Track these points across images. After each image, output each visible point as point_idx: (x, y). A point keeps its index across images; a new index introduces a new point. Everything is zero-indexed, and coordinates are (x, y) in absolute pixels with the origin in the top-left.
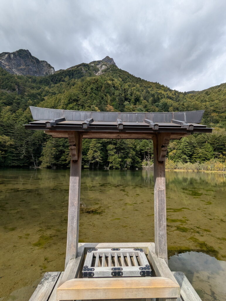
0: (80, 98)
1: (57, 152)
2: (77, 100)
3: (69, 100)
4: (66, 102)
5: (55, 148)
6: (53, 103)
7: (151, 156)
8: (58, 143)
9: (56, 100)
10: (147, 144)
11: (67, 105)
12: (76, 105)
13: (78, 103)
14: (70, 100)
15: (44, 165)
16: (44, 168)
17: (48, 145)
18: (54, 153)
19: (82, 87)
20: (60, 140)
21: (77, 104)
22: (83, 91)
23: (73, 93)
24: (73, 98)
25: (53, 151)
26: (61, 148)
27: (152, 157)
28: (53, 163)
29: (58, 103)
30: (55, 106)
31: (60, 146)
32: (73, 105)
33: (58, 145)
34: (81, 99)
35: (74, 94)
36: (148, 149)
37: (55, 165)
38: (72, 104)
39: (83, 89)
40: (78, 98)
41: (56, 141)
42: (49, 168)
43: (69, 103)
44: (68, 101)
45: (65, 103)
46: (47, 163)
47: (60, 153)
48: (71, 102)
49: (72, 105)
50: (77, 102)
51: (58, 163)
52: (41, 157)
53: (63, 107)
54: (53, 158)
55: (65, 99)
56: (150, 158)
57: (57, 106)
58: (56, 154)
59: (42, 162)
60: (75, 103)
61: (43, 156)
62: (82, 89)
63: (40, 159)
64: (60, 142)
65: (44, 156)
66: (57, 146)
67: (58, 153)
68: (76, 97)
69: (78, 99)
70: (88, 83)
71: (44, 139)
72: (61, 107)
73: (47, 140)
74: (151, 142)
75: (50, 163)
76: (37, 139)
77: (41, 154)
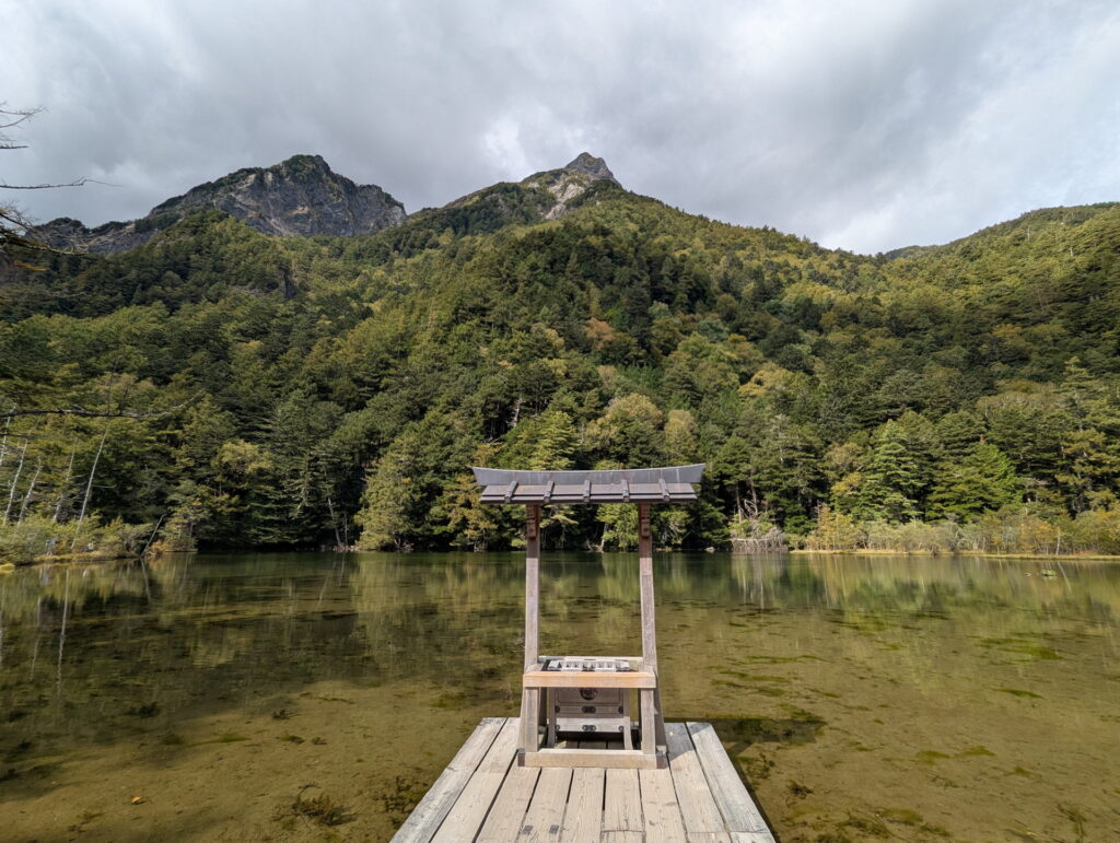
0: (494, 300)
1: (415, 492)
2: (484, 309)
3: (456, 312)
4: (446, 315)
5: (409, 479)
6: (401, 324)
7: (760, 497)
8: (418, 459)
9: (411, 312)
10: (745, 453)
11: (449, 327)
12: (478, 326)
13: (486, 319)
14: (460, 311)
15: (370, 539)
16: (369, 550)
17: (386, 469)
18: (406, 496)
19: (501, 263)
20: (425, 451)
21: (483, 322)
22: (504, 276)
23: (467, 288)
24: (470, 304)
25: (400, 489)
26: (428, 478)
27: (766, 503)
28: (401, 531)
29: (417, 322)
30: (408, 332)
31: (427, 469)
32: (469, 328)
33: (422, 466)
34: (495, 304)
35: (472, 290)
36: (748, 473)
37: (410, 537)
38: (468, 322)
39: (502, 269)
40: (486, 300)
41: (411, 454)
42: (386, 548)
43: (456, 322)
44: (453, 314)
45: (444, 322)
46: (380, 531)
47: (425, 495)
48: (462, 317)
49: (465, 326)
50: (484, 315)
51: (418, 530)
52: (360, 512)
53: (434, 334)
54: (401, 514)
55: (443, 308)
56: (758, 505)
57: (415, 333)
58: (412, 499)
59: (361, 529)
60: (476, 321)
61: (367, 506)
62: (498, 271)
63: (355, 517)
64: (425, 455)
65: (371, 508)
66: (415, 471)
67: (417, 497)
68: (478, 301)
69: (486, 305)
70: (521, 250)
71: (372, 447)
72: (427, 335)
73: (381, 451)
74: (758, 446)
75: (389, 534)
76: (347, 447)
77: (361, 499)
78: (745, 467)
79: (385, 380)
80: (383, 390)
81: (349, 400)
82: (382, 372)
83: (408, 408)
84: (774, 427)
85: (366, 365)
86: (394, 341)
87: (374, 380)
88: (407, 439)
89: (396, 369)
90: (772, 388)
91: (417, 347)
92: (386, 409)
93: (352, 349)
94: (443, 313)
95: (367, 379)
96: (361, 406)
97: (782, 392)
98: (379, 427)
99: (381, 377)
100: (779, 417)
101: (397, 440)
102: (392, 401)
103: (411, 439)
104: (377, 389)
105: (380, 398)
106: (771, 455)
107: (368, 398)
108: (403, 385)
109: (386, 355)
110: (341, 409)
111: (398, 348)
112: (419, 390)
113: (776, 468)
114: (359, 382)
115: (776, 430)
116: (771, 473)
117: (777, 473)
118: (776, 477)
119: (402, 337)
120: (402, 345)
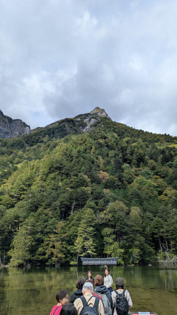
0: (64, 165)
1: (33, 241)
2: (61, 168)
3: (50, 169)
4: (46, 170)
5: (31, 236)
6: (29, 174)
7: (169, 243)
8: (34, 228)
9: (33, 169)
10: (161, 224)
11: (47, 175)
12: (58, 174)
13: (61, 172)
14: (52, 169)
15: (14, 262)
16: (14, 267)
17: (22, 232)
18: (29, 243)
19: (67, 150)
20: (37, 224)
21: (60, 173)
22: (68, 155)
23: (54, 160)
24: (55, 166)
25: (27, 241)
26: (38, 236)
27: (171, 245)
28: (27, 258)
29: (35, 173)
30: (32, 176)
31: (38, 232)
32: (55, 175)
33: (36, 231)
34: (65, 166)
35: (56, 161)
36: (163, 232)
37: (30, 261)
38: (54, 173)
39: (67, 152)
40: (62, 165)
41: (32, 226)
42: (20, 266)
43: (50, 173)
44: (49, 170)
45: (45, 173)
46: (18, 259)
47: (37, 243)
48: (52, 171)
49: (53, 175)
50: (60, 170)
51: (34, 258)
52: (10, 250)
53: (42, 178)
54: (27, 251)
55: (45, 168)
56: (168, 246)
57: (34, 177)
58: (32, 245)
59: (11, 257)
60: (58, 172)
61: (13, 248)
62: (66, 153)
63: (9, 252)
64: (37, 226)
65: (15, 249)
66: (33, 233)
67: (34, 244)
68: (58, 165)
69: (61, 166)
70: (74, 145)
71: (16, 223)
72: (39, 178)
73: (20, 224)
74: (166, 221)
75: (22, 260)
76: (7, 223)
77: (11, 245)
78: (162, 230)
79: (22, 196)
80: (21, 200)
81: (8, 204)
82: (21, 192)
83: (31, 207)
84: (172, 214)
85: (15, 190)
86: (26, 180)
87: (18, 196)
88: (31, 220)
89: (27, 191)
90: (170, 198)
91: (35, 183)
92: (22, 207)
93: (10, 184)
94: (45, 169)
95: (15, 195)
96: (13, 206)
97: (174, 199)
98: (20, 215)
99: (21, 195)
100: (173, 210)
101: (27, 220)
102: (25, 204)
103: (32, 220)
104: (19, 199)
105: (20, 203)
106: (172, 225)
107: (15, 203)
108: (29, 198)
109: (23, 186)
110: (5, 207)
111: (27, 183)
112: (35, 200)
113: (174, 230)
114: (12, 196)
115: (173, 215)
116: (172, 232)
117: (174, 233)
118: (174, 234)
119: (29, 179)
120: (29, 182)
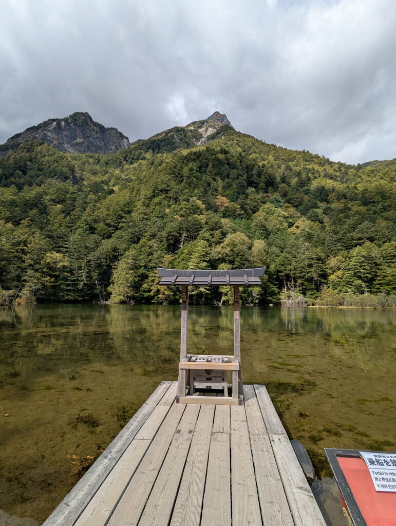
0: (172, 186)
1: (135, 277)
2: (167, 190)
3: (154, 191)
5: (132, 271)
6: (128, 198)
7: (295, 282)
8: (137, 262)
9: (133, 191)
10: (289, 261)
11: (150, 199)
12: (165, 199)
13: (168, 195)
14: (156, 191)
15: (115, 298)
16: (115, 303)
17: (122, 266)
18: (131, 279)
19: (175, 167)
20: (140, 258)
21: (167, 197)
22: (177, 174)
23: (159, 180)
24: (160, 188)
25: (129, 276)
26: (142, 271)
27: (298, 284)
28: (129, 295)
29: (136, 196)
30: (131, 201)
31: (141, 267)
32: (160, 199)
33: (139, 265)
34: (172, 188)
35: (162, 181)
36: (290, 270)
37: (134, 298)
38: (160, 197)
39: (176, 171)
40: (168, 186)
41: (133, 259)
42: (122, 302)
43: (154, 196)
44: (152, 192)
45: (148, 196)
46: (119, 295)
47: (140, 278)
48: (157, 194)
49: (158, 199)
50: (167, 193)
51: (137, 295)
52: (110, 286)
53: (144, 203)
54: (129, 287)
55: (148, 190)
56: (294, 285)
57: (134, 202)
58: (134, 280)
59: (111, 294)
60: (164, 196)
61: (113, 283)
62: (174, 171)
63: (108, 288)
64: (140, 260)
65: (115, 284)
66: (136, 267)
67: (136, 279)
68: (164, 186)
69: (168, 188)
70: (185, 161)
71: (115, 256)
72: (140, 203)
73: (119, 258)
74: (295, 257)
75: (124, 296)
76: (104, 256)
77: (111, 280)
78: (289, 267)
79: (121, 224)
80: (120, 229)
81: (104, 234)
82: (119, 221)
83: (132, 238)
84: (303, 248)
85: (112, 217)
86: (125, 205)
87: (115, 224)
88: (132, 252)
89: (126, 219)
90: (303, 230)
91: (136, 209)
92: (121, 238)
93: (105, 209)
94: (148, 192)
95: (112, 224)
96: (109, 237)
97: (308, 232)
98: (118, 247)
99: (119, 223)
100: (306, 244)
101: (127, 253)
102: (124, 234)
104: (117, 229)
105: (118, 232)
106: (301, 262)
107: (113, 233)
108: (129, 227)
109: (121, 212)
110: (100, 238)
111: (126, 209)
112: (137, 229)
113: (303, 268)
114: (108, 225)
115: (304, 250)
116: (301, 270)
117: (304, 270)
118: (303, 272)
119: (128, 204)
120: (128, 208)
